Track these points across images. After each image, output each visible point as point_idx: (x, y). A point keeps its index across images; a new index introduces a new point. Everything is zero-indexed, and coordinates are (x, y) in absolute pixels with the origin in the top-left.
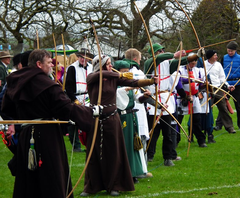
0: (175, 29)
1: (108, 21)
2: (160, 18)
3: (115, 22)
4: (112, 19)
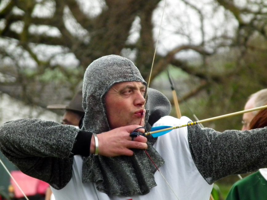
0: (245, 44)
1: (17, 19)
2: (194, 7)
3: (39, 21)
4: (29, 10)
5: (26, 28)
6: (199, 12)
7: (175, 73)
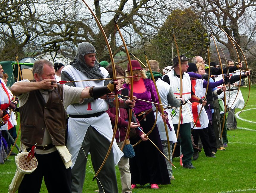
2: (128, 33)
3: (80, 36)
4: (77, 32)
5: (75, 38)
6: (130, 34)
7: (122, 53)
